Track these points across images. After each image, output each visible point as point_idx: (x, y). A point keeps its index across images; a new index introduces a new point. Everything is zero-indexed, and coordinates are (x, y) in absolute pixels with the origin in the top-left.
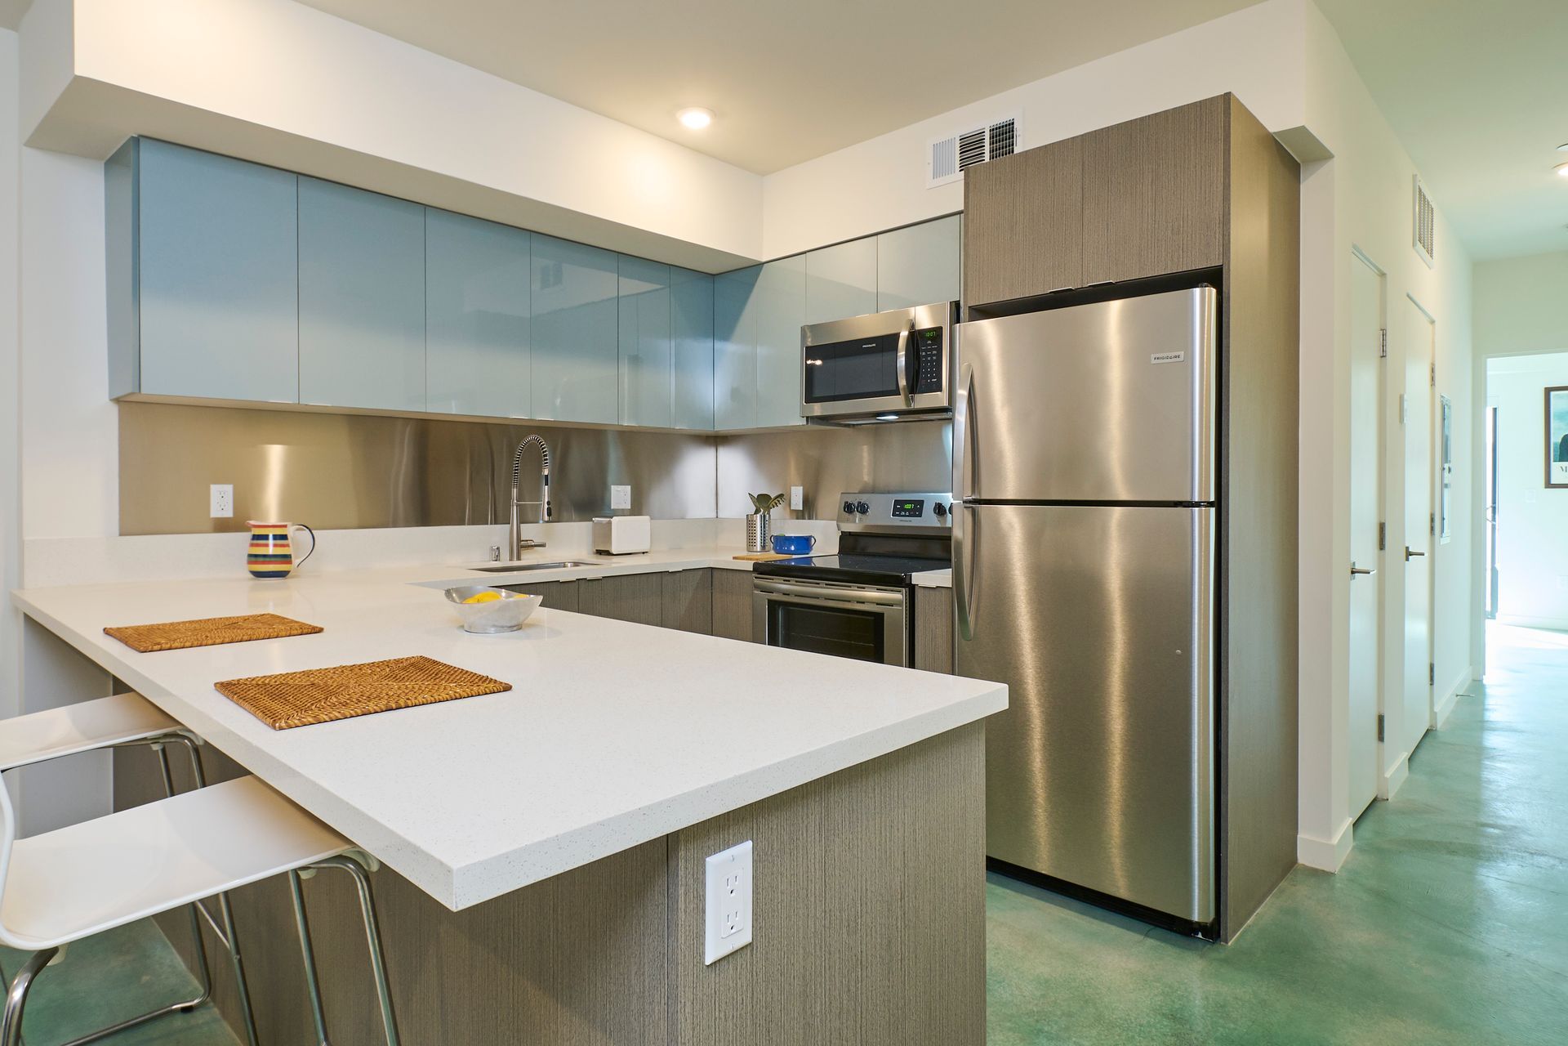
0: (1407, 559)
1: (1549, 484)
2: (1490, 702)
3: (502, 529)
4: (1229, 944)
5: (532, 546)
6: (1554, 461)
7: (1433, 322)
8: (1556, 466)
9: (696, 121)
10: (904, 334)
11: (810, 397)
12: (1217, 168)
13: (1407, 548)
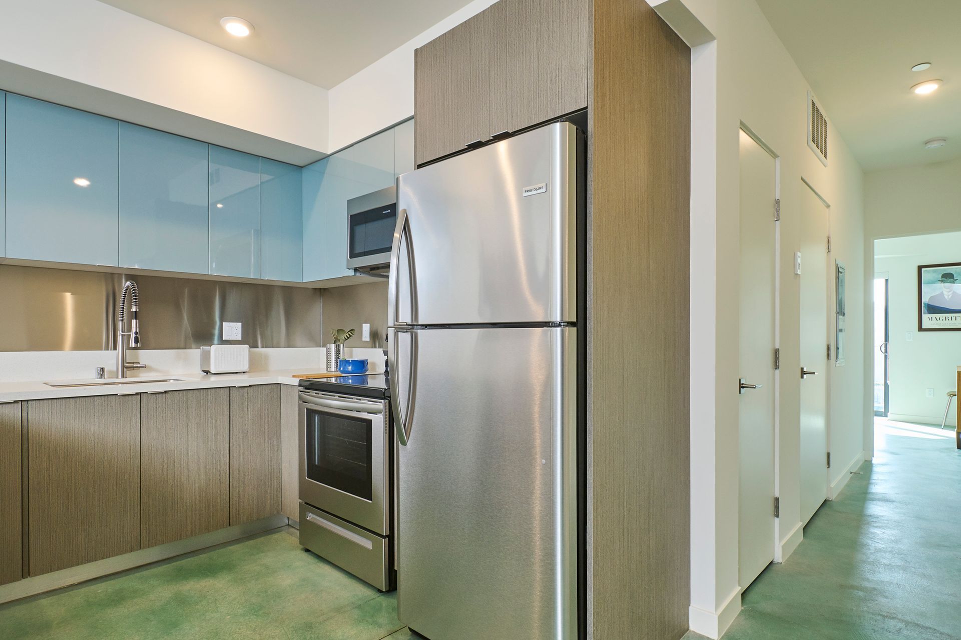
0: (802, 377)
1: (921, 329)
2: (875, 477)
3: (111, 353)
5: (138, 367)
6: (924, 314)
7: (828, 206)
8: (925, 317)
9: (237, 29)
11: (353, 254)
12: (583, 19)
13: (802, 369)
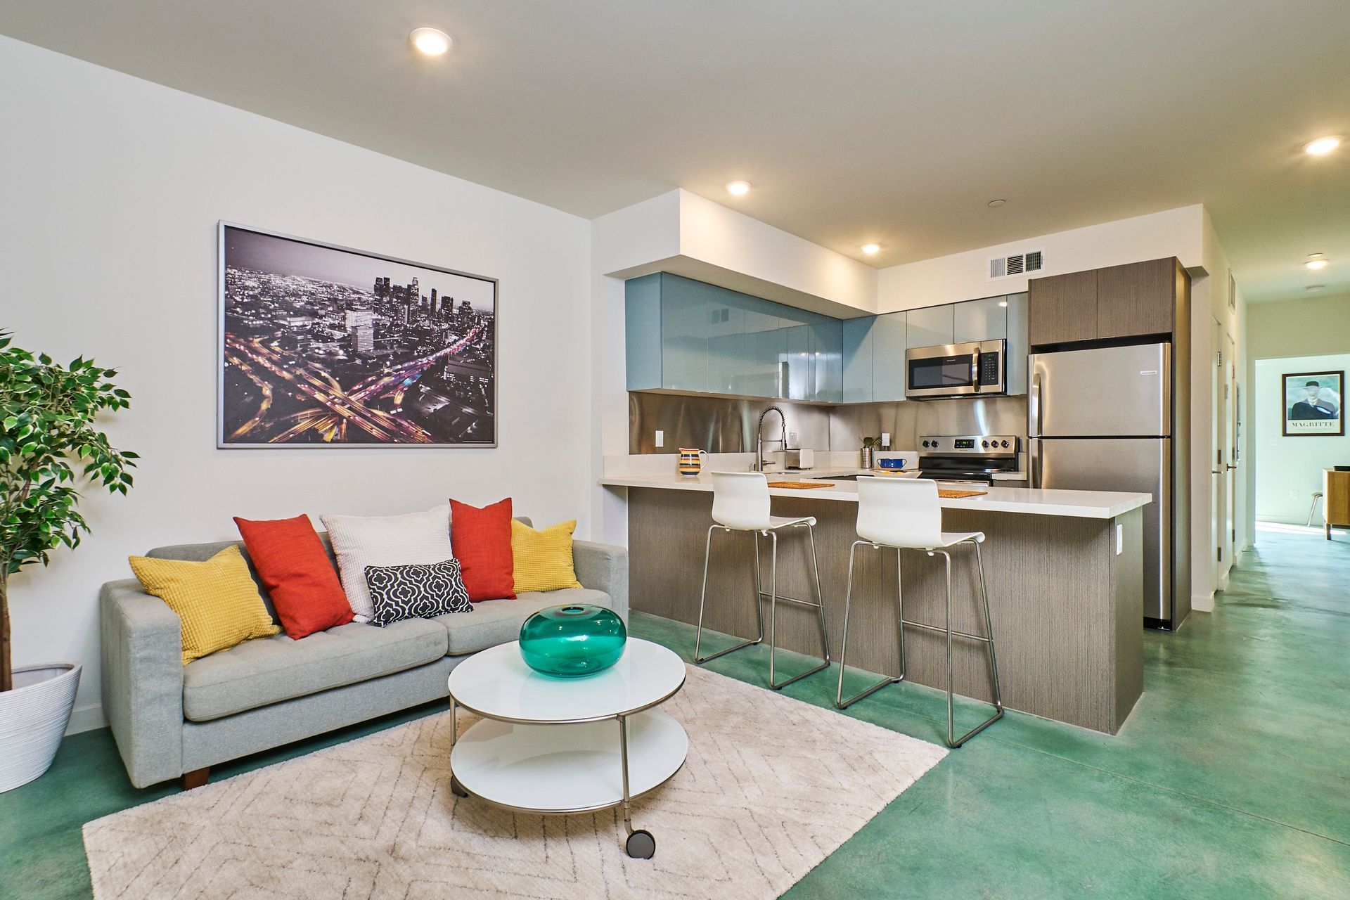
0: (1227, 470)
1: (1285, 434)
4: (1177, 631)
6: (1287, 421)
7: (1234, 344)
10: (975, 355)
11: (912, 386)
12: (1169, 289)
13: (1228, 465)
